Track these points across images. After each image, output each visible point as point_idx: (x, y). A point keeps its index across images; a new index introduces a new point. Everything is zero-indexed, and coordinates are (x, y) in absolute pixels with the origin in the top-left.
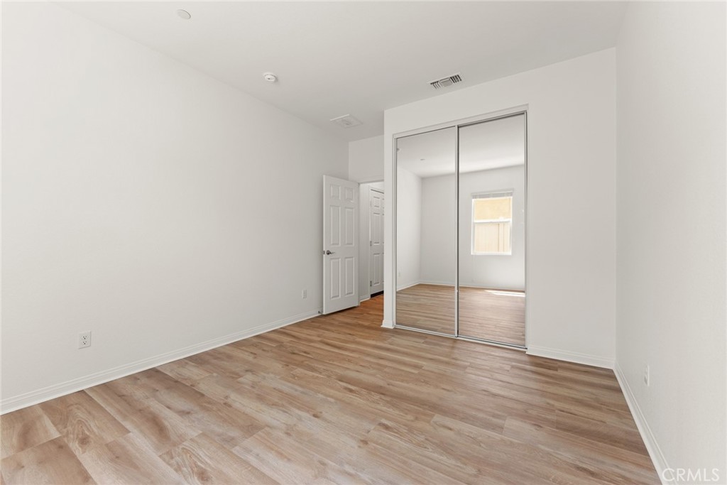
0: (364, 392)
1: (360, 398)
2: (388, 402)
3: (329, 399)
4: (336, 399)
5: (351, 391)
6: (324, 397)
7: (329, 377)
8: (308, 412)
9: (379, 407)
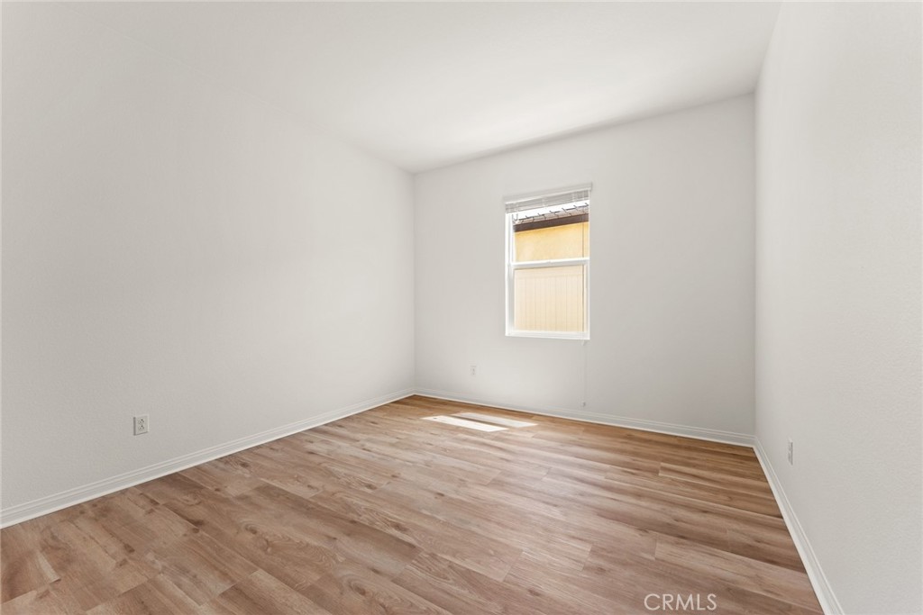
0: (379, 525)
1: (387, 515)
2: (354, 512)
3: (429, 514)
4: (419, 514)
5: (398, 527)
6: (435, 516)
7: (433, 556)
8: (451, 499)
9: (368, 505)
